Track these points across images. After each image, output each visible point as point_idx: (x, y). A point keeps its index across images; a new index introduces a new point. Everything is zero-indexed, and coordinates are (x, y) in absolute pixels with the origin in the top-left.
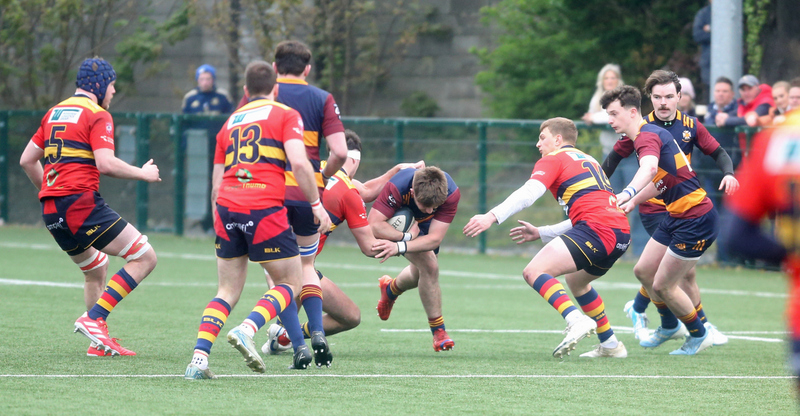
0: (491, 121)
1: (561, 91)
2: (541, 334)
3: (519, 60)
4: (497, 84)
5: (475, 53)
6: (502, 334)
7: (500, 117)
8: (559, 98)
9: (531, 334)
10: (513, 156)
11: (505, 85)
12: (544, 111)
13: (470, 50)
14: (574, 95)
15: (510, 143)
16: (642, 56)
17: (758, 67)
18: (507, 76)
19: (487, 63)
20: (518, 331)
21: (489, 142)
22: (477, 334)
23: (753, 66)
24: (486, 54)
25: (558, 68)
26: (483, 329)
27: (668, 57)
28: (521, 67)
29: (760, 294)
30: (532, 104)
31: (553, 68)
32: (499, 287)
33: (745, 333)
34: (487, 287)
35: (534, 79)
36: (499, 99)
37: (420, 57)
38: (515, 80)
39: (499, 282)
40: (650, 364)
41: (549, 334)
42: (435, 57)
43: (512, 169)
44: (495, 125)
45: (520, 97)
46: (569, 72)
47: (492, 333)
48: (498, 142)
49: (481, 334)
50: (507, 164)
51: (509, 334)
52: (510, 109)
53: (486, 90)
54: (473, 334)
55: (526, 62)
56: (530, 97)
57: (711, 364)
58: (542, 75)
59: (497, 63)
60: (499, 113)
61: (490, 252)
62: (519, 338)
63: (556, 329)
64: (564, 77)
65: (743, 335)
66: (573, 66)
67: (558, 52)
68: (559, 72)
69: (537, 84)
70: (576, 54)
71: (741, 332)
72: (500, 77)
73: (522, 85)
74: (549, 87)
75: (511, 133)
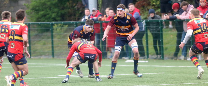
0: (31, 23)
1: (48, 14)
2: (51, 78)
3: (36, 6)
4: (31, 13)
5: (25, 5)
6: (41, 79)
7: (32, 22)
8: (48, 16)
9: (48, 78)
10: (36, 32)
11: (33, 13)
12: (44, 19)
13: (23, 4)
14: (52, 15)
15: (35, 28)
16: (70, 4)
17: (101, 5)
18: (34, 11)
19: (28, 8)
20: (45, 78)
21: (30, 28)
22: (34, 79)
23: (100, 5)
24: (28, 5)
25: (47, 8)
26: (35, 78)
27: (77, 4)
28: (37, 8)
29: (106, 65)
30: (41, 18)
31: (46, 8)
32: (37, 66)
33: (105, 75)
34: (34, 67)
35: (41, 11)
36: (31, 17)
37: (10, 7)
38: (36, 12)
39: (37, 65)
40: (82, 85)
41: (53, 78)
42: (14, 7)
43: (36, 35)
44: (32, 24)
45: (37, 16)
46: (50, 9)
47: (38, 79)
48: (32, 28)
49: (35, 79)
50: (35, 34)
51: (43, 79)
52: (35, 20)
53: (28, 15)
54: (33, 79)
55: (39, 7)
56: (40, 16)
57: (98, 84)
58: (43, 10)
59: (31, 7)
60: (32, 20)
61: (32, 57)
62: (45, 80)
63: (55, 77)
64: (49, 10)
65: (105, 76)
66: (51, 7)
67: (47, 4)
68: (47, 9)
69: (42, 13)
70: (52, 4)
71: (104, 75)
72: (32, 11)
73: (38, 13)
74: (45, 13)
75: (35, 26)
